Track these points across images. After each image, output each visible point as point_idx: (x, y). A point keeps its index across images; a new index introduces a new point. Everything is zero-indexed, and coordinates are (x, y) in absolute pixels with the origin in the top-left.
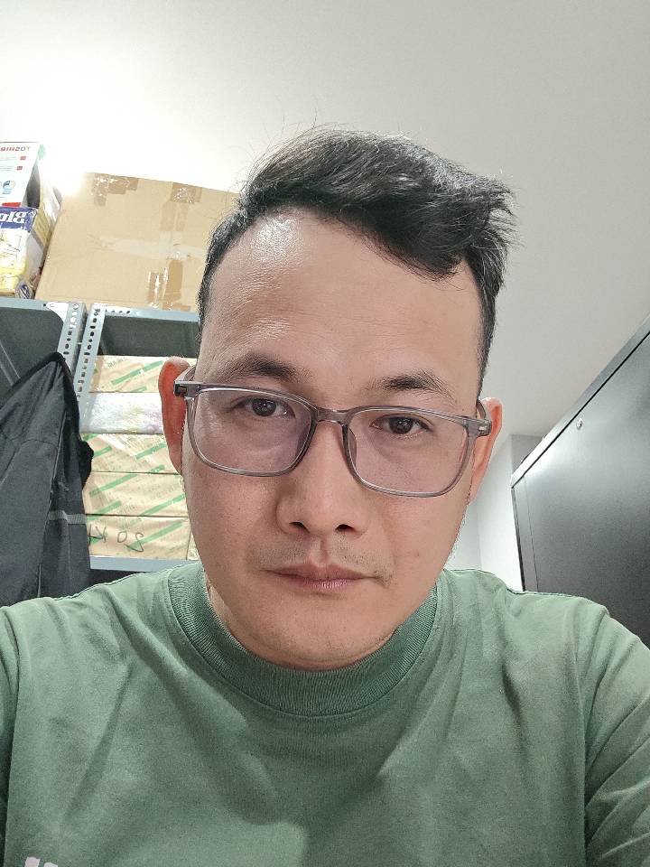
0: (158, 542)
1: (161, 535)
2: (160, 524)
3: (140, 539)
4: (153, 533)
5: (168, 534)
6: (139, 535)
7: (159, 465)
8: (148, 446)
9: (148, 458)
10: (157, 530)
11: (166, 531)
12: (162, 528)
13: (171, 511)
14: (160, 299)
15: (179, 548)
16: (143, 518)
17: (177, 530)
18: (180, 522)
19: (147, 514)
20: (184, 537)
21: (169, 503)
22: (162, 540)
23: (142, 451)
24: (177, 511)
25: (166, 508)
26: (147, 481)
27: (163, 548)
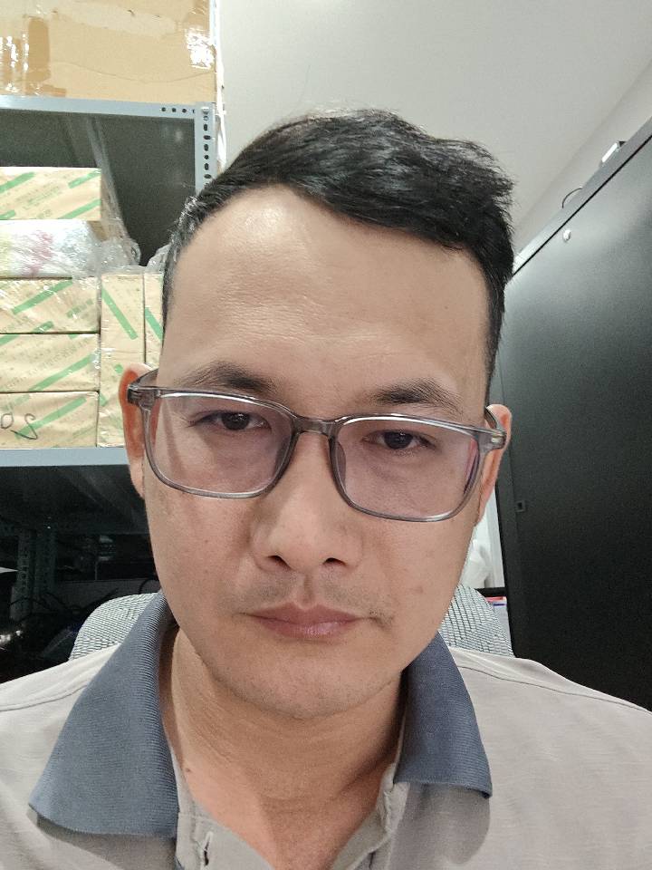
0: (57, 425)
1: (59, 416)
2: (56, 402)
3: (31, 422)
4: (48, 414)
5: (69, 414)
6: (29, 418)
7: (45, 322)
8: (27, 296)
9: (30, 313)
10: (53, 410)
11: (66, 411)
12: (60, 407)
13: (67, 383)
14: (20, 80)
15: (84, 432)
16: (31, 394)
17: (80, 408)
18: (82, 397)
19: (36, 389)
20: (90, 417)
21: (66, 372)
22: (61, 422)
23: (20, 303)
24: (77, 383)
25: (62, 380)
26: (31, 344)
27: (62, 433)
